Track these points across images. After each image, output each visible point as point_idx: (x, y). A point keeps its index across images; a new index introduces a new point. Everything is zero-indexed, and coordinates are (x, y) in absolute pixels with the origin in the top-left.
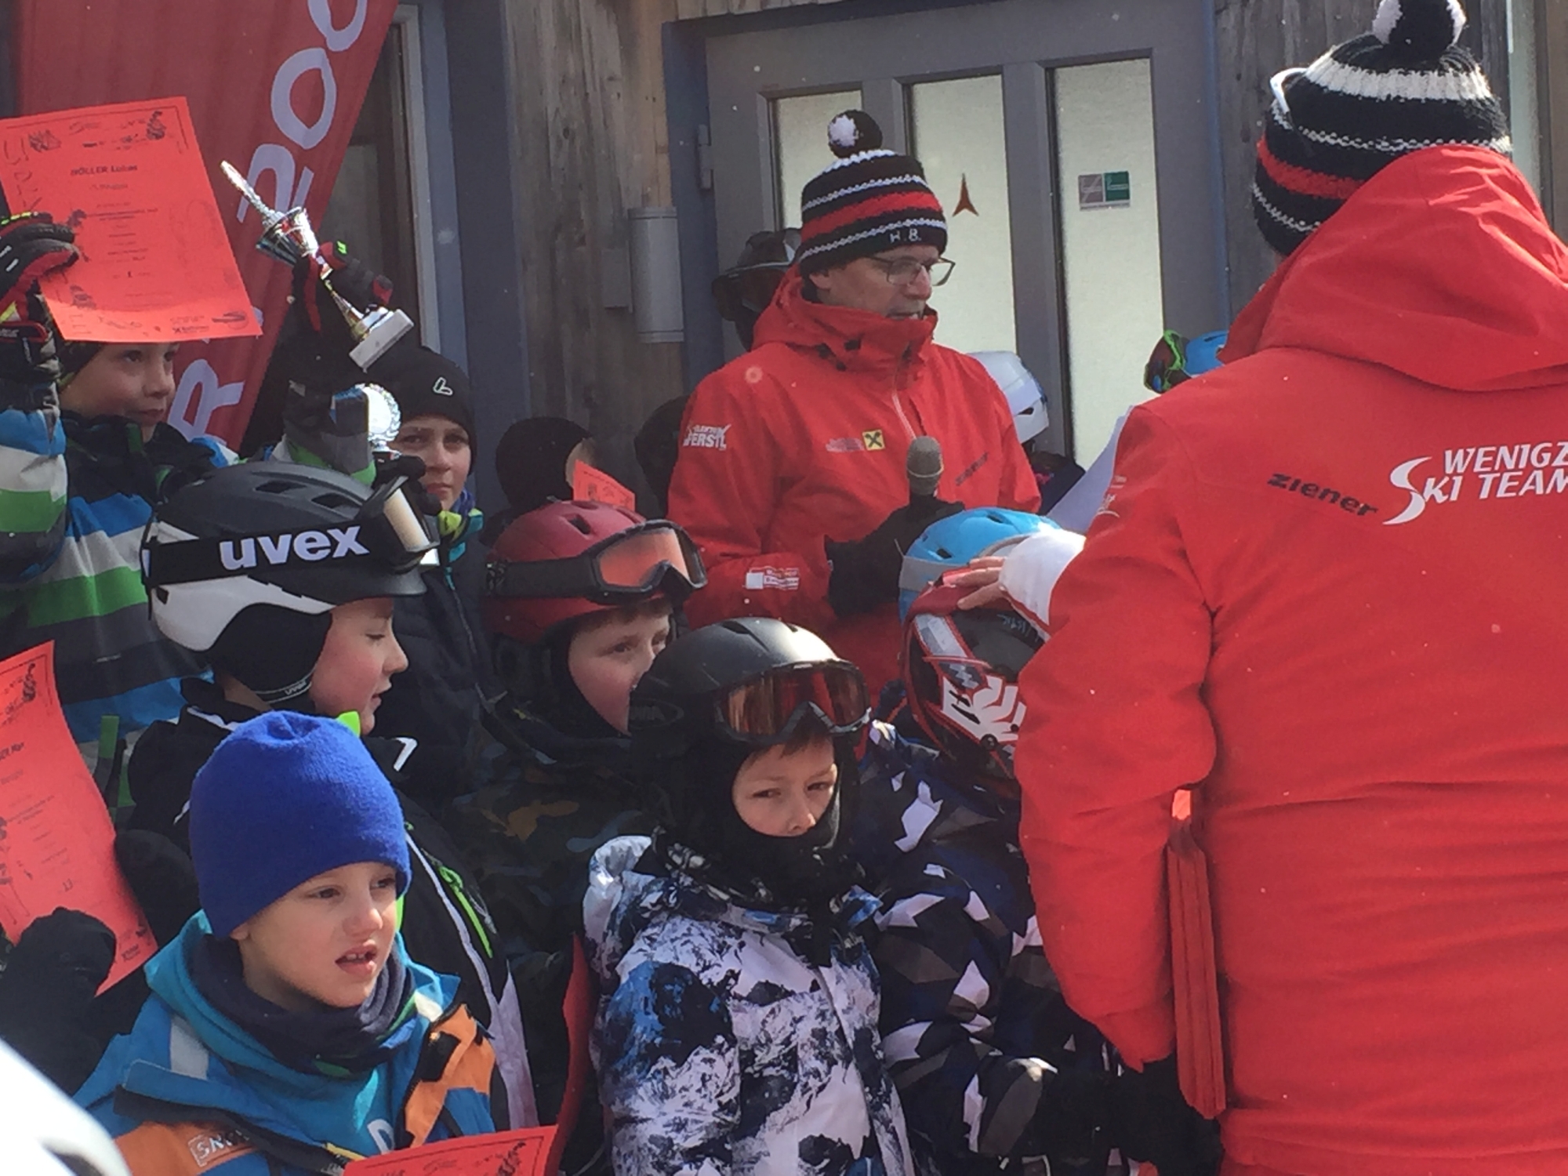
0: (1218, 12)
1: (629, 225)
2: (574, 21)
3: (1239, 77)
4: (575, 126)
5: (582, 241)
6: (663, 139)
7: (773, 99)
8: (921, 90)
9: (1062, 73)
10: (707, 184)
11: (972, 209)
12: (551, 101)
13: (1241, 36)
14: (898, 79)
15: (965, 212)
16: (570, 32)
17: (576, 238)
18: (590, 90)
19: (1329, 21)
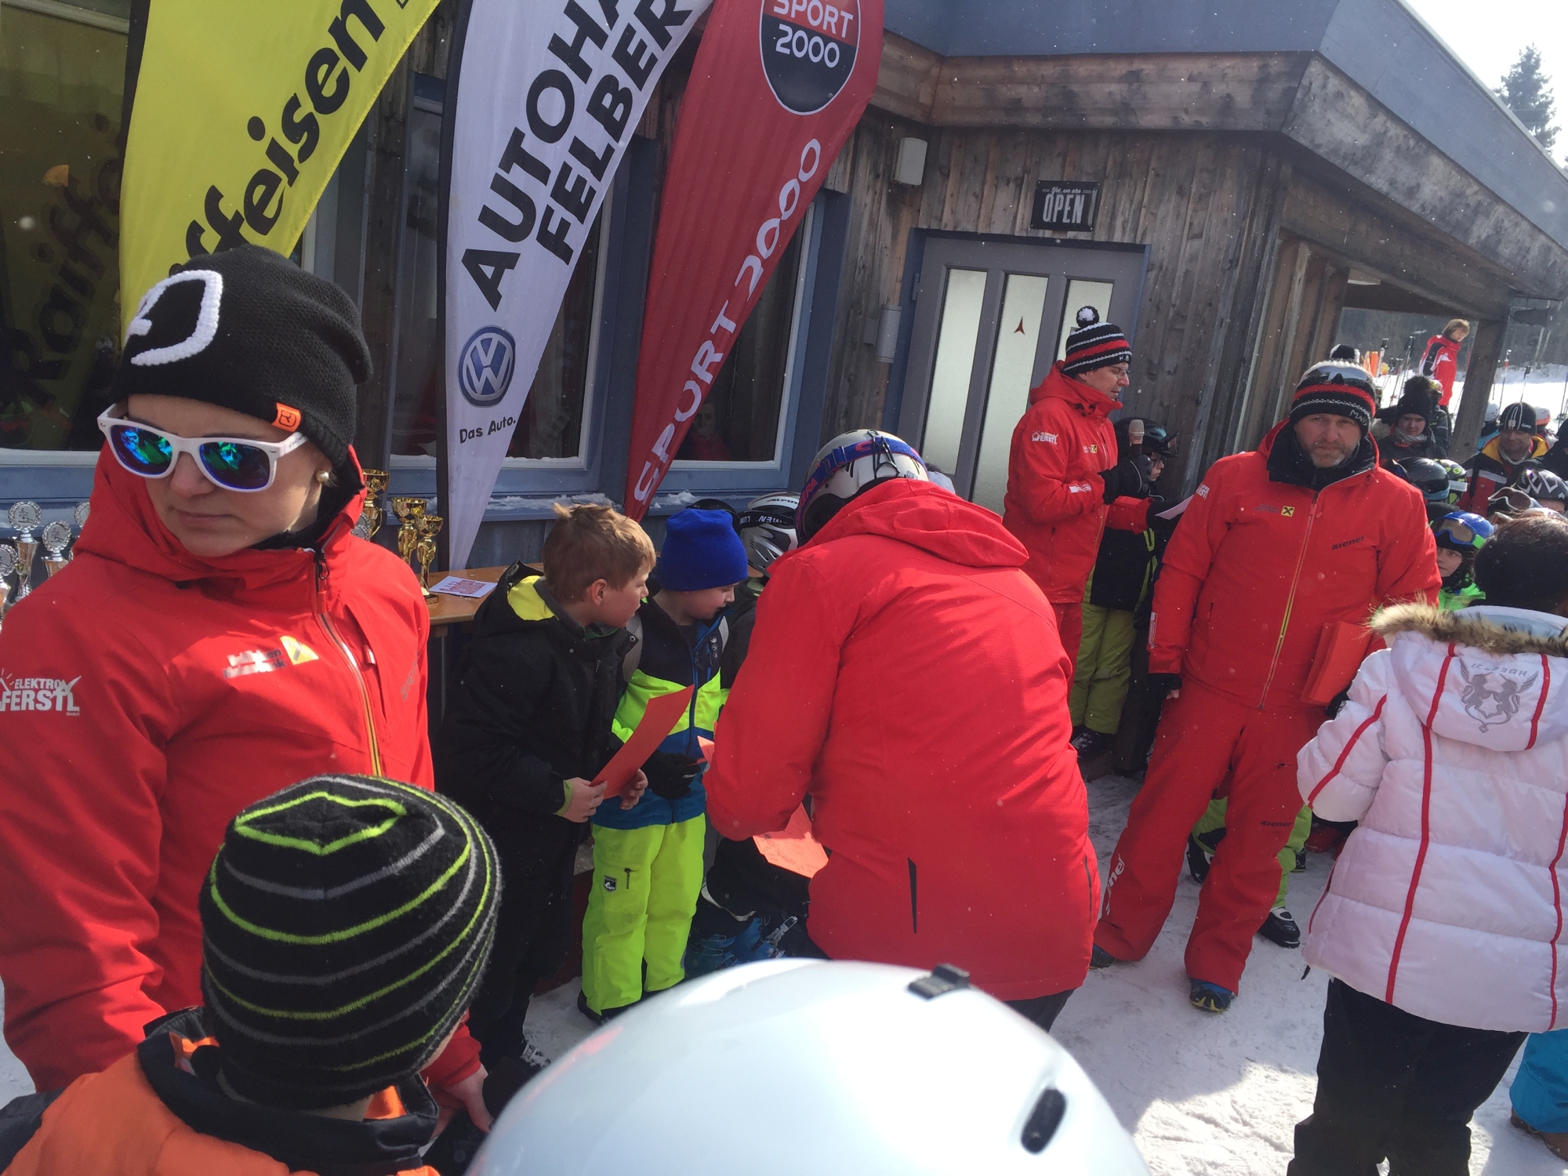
0: (1148, 271)
1: (880, 313)
2: (876, 220)
3: (1151, 300)
4: (867, 265)
5: (860, 313)
6: (900, 274)
7: (949, 269)
8: (1012, 278)
9: (1074, 283)
10: (914, 299)
11: (1023, 332)
12: (861, 252)
13: (1155, 284)
14: (1004, 271)
15: (1020, 332)
16: (873, 225)
17: (858, 311)
18: (876, 251)
19: (1195, 285)
